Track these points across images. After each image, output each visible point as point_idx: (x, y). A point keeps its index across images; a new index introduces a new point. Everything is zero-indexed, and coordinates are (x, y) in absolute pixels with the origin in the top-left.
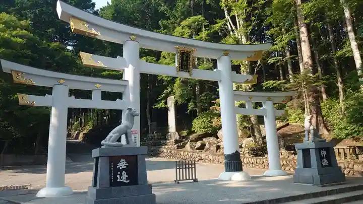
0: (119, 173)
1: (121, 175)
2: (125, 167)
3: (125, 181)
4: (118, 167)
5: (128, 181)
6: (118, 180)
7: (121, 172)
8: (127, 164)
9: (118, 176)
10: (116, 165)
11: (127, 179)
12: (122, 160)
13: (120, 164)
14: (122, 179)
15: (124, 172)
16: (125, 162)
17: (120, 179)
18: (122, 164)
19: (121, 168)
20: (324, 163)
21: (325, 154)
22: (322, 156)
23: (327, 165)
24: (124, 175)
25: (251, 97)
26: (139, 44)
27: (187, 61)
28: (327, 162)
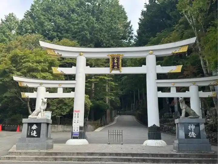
1: (33, 132)
2: (36, 129)
3: (35, 135)
4: (32, 128)
5: (37, 135)
6: (32, 135)
8: (37, 127)
11: (36, 134)
12: (34, 125)
15: (35, 131)
16: (36, 126)
18: (34, 127)
20: (191, 135)
21: (194, 128)
22: (190, 129)
23: (195, 137)
24: (35, 132)
25: (173, 84)
26: (86, 57)
27: (117, 63)
28: (196, 135)
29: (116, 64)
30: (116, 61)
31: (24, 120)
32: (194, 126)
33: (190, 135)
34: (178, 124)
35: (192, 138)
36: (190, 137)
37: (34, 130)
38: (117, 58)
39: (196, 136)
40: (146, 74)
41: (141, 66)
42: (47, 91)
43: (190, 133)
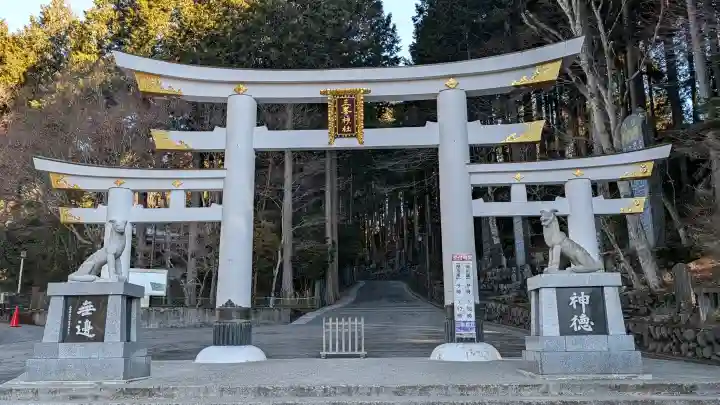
0: (80, 322)
1: (82, 326)
2: (90, 313)
3: (88, 335)
4: (79, 313)
6: (78, 333)
7: (83, 321)
8: (94, 310)
9: (78, 327)
10: (75, 310)
11: (91, 332)
12: (86, 302)
13: (82, 308)
14: (83, 332)
15: (87, 321)
16: (90, 306)
17: (81, 331)
18: (87, 309)
19: (83, 315)
20: (578, 324)
21: (587, 303)
22: (575, 307)
23: (590, 329)
24: (88, 326)
25: (518, 175)
26: (255, 99)
27: (351, 116)
28: (592, 324)
29: (349, 120)
30: (346, 109)
31: (53, 288)
32: (588, 297)
33: (574, 324)
34: (537, 291)
35: (582, 332)
36: (576, 329)
37: (83, 318)
38: (351, 101)
39: (592, 326)
40: (437, 149)
41: (424, 125)
43: (575, 319)
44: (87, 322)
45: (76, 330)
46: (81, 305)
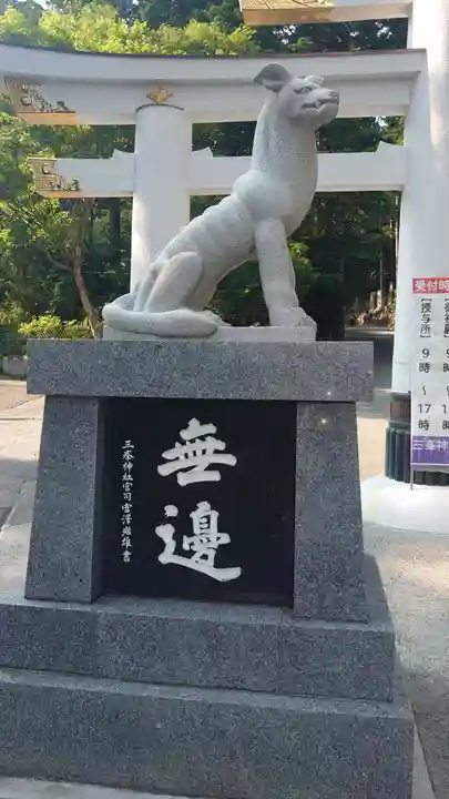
0: (171, 511)
1: (183, 527)
2: (215, 476)
3: (207, 568)
4: (164, 470)
5: (233, 573)
6: (167, 557)
7: (187, 507)
8: (230, 460)
9: (165, 532)
10: (150, 456)
11: (223, 558)
12: (195, 428)
13: (177, 451)
14: (190, 554)
15: (204, 507)
16: (212, 444)
17: (179, 551)
18: (197, 455)
19: (183, 480)
24: (207, 531)
37: (189, 498)
42: (198, 144)
44: (203, 511)
45: (161, 545)
46: (173, 439)
